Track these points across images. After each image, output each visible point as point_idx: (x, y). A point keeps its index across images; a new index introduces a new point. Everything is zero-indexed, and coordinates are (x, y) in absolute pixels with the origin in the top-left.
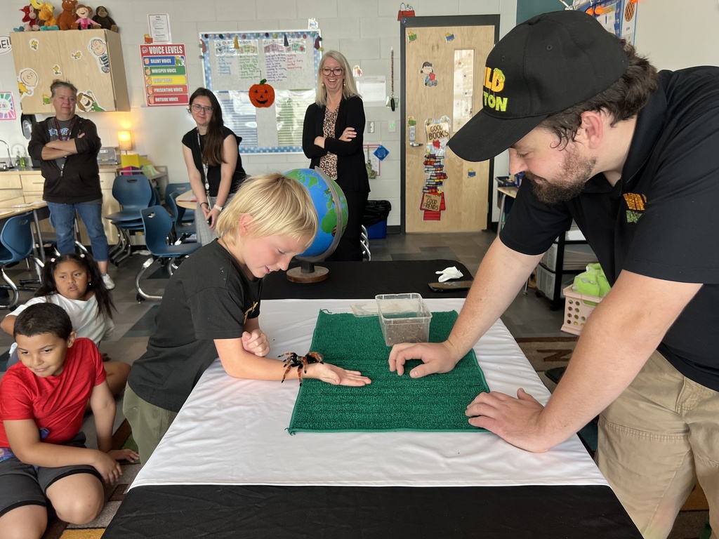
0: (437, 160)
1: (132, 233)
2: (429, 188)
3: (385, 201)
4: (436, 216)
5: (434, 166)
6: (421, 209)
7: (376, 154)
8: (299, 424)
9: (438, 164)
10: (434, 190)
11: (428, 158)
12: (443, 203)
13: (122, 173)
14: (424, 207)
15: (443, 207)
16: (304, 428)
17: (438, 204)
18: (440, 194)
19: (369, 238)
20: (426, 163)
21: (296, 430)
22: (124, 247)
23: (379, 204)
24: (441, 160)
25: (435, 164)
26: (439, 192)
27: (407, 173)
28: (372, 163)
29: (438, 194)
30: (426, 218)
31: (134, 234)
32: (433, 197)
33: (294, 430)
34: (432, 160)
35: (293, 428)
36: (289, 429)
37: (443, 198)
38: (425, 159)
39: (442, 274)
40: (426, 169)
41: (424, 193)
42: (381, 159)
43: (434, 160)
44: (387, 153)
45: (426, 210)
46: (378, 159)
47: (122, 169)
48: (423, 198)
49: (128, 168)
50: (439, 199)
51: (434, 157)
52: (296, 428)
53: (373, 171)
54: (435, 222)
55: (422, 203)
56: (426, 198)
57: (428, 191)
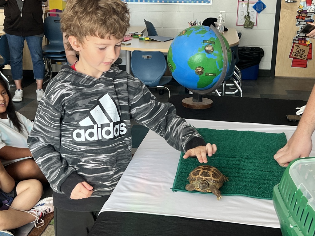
0: (308, 15)
1: (54, 62)
2: (299, 39)
3: (259, 48)
4: (304, 64)
5: (305, 21)
6: (290, 57)
7: (255, 7)
8: (178, 187)
9: (309, 19)
10: (303, 41)
11: (300, 13)
12: (310, 53)
13: (49, 14)
14: (293, 56)
15: (310, 57)
16: (182, 190)
17: (306, 53)
18: (309, 45)
19: (242, 79)
20: (298, 18)
21: (177, 190)
22: (47, 73)
23: (254, 50)
24: (312, 15)
25: (306, 19)
26: (308, 43)
27: (281, 25)
28: (250, 15)
29: (307, 45)
30: (293, 65)
31: (55, 63)
32: (302, 47)
33: (176, 190)
34: (304, 15)
35: (175, 188)
36: (172, 189)
37: (311, 49)
38: (297, 14)
39: (299, 110)
40: (298, 23)
41: (294, 43)
42: (259, 12)
43: (305, 15)
44: (264, 7)
45: (294, 58)
46: (256, 12)
47: (49, 11)
48: (293, 48)
49: (54, 10)
50: (307, 49)
51: (305, 12)
52: (177, 189)
53: (250, 22)
54: (302, 69)
55: (291, 52)
56: (295, 48)
57: (297, 42)
